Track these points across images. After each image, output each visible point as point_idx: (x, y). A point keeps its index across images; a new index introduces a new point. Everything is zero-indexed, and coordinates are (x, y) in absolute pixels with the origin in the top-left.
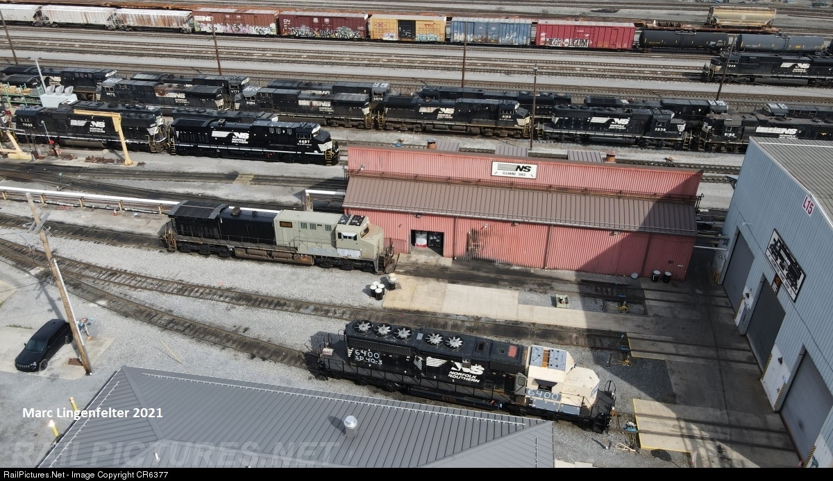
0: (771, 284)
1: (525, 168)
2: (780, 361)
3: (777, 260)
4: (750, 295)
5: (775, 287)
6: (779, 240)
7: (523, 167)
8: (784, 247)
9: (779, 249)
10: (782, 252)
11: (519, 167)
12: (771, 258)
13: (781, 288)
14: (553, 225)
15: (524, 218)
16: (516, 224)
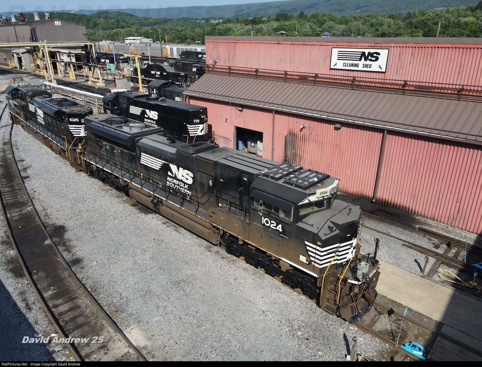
1: (372, 55)
7: (369, 53)
11: (363, 53)
14: (387, 130)
15: (349, 118)
16: (338, 126)
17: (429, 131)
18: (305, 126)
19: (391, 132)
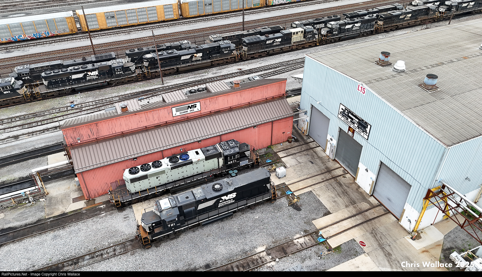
0: (347, 132)
1: (193, 106)
2: (367, 170)
3: (347, 119)
4: (333, 139)
5: (350, 133)
6: (345, 109)
8: (350, 112)
9: (347, 114)
10: (350, 115)
12: (343, 119)
13: (355, 134)
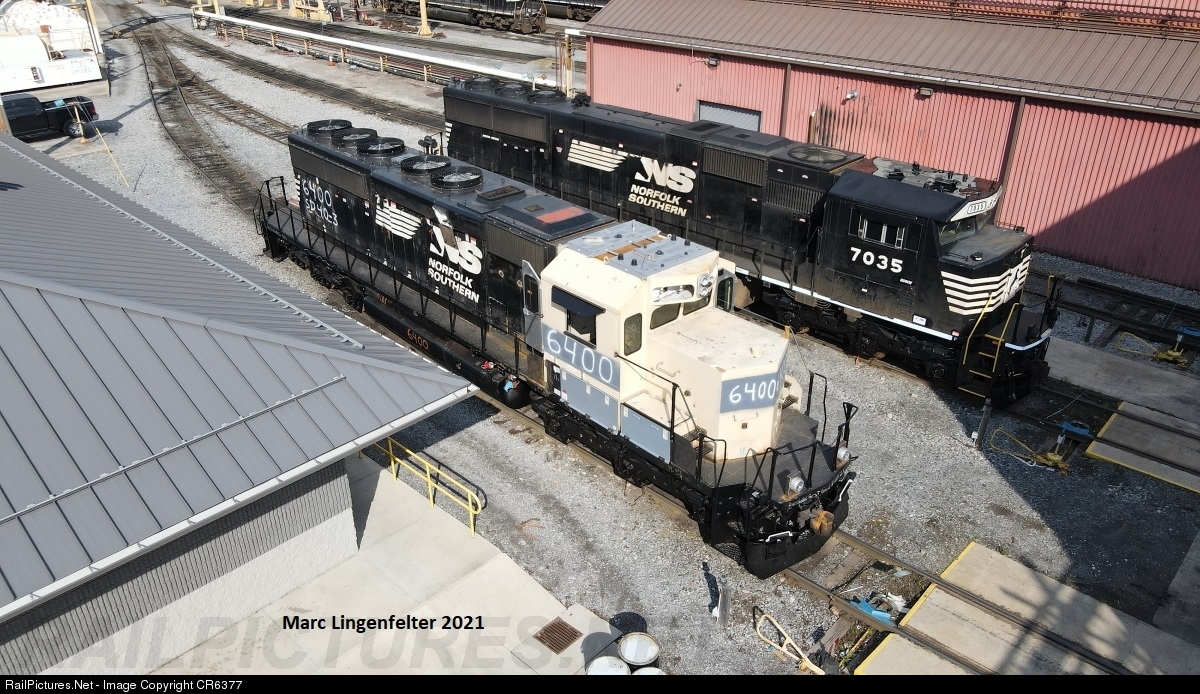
14: (1026, 97)
15: (949, 75)
16: (925, 91)
17: (1107, 96)
18: (855, 94)
19: (1033, 100)
